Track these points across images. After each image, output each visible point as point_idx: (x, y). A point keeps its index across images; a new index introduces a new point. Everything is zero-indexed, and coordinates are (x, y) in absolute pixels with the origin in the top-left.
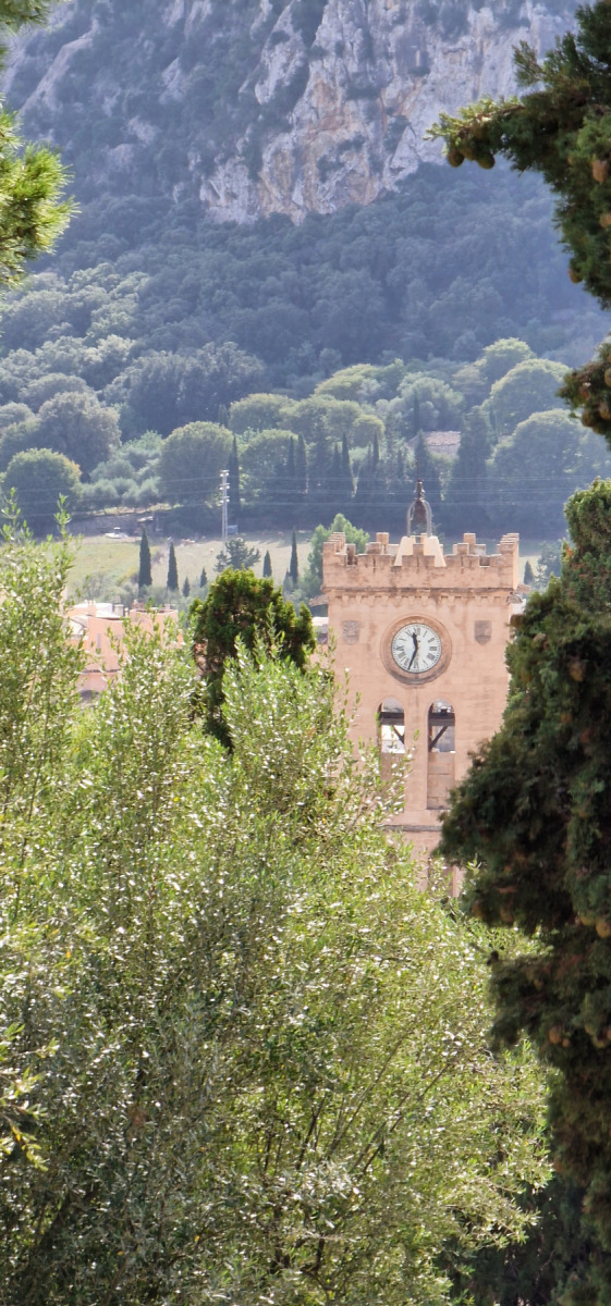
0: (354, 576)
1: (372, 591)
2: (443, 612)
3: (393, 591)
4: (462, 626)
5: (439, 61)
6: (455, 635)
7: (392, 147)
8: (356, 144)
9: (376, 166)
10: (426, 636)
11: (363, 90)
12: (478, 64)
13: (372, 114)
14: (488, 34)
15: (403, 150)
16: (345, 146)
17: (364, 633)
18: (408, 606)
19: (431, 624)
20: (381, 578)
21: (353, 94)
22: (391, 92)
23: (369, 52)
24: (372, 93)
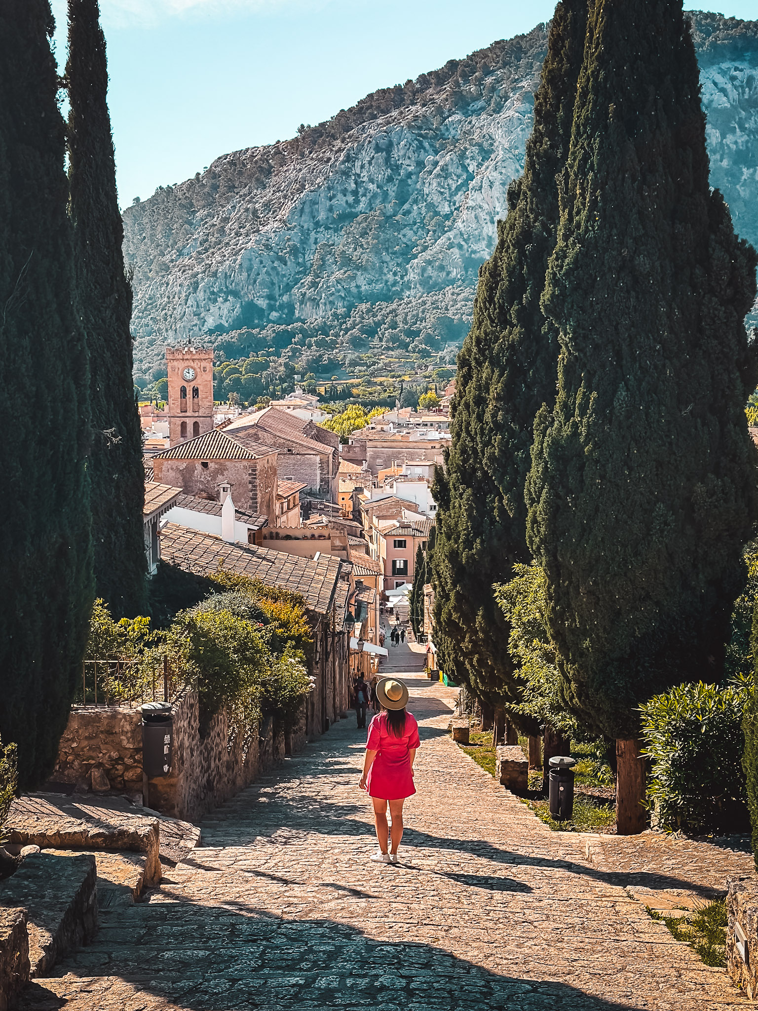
0: (174, 356)
1: (178, 359)
2: (195, 365)
3: (183, 359)
4: (200, 368)
5: (211, 307)
6: (198, 370)
7: (203, 326)
8: (196, 325)
9: (200, 330)
10: (191, 371)
11: (197, 314)
12: (220, 308)
13: (199, 319)
14: (222, 303)
15: (205, 326)
16: (194, 325)
17: (176, 370)
18: (187, 363)
19: (192, 368)
20: (180, 357)
21: (195, 315)
22: (202, 315)
23: (198, 306)
24: (199, 315)
